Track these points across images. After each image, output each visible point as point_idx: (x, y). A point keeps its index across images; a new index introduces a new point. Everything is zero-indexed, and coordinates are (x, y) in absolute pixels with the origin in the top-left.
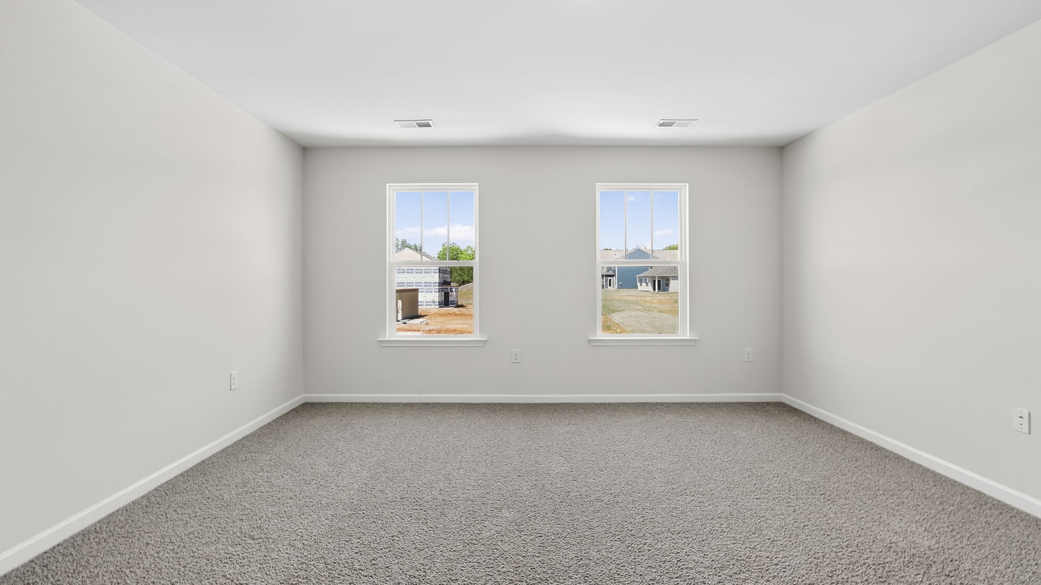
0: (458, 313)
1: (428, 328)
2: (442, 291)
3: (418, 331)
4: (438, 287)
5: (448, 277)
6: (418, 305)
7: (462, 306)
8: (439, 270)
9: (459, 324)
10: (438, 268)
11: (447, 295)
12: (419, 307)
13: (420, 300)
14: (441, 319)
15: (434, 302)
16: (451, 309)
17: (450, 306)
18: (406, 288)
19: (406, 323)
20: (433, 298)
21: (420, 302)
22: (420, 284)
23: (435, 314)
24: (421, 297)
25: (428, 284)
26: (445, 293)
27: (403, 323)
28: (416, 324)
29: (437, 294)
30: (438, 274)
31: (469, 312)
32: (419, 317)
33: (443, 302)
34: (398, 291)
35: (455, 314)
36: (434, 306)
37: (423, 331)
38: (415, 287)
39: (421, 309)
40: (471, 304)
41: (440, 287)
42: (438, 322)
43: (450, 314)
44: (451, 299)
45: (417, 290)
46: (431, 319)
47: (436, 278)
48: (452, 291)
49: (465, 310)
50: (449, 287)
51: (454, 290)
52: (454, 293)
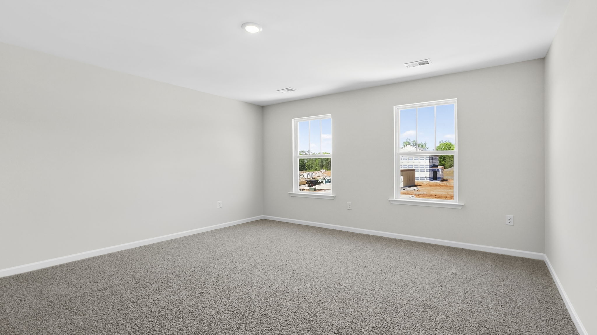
0: (442, 184)
1: (418, 193)
2: (432, 171)
3: (412, 194)
4: (429, 169)
5: (436, 162)
6: (415, 179)
7: (446, 180)
8: (430, 157)
9: (439, 191)
10: (429, 157)
11: (435, 173)
12: (416, 180)
13: (416, 176)
14: (429, 188)
15: (426, 178)
16: (438, 182)
17: (437, 180)
18: (408, 169)
19: (405, 190)
20: (426, 176)
21: (416, 177)
22: (417, 167)
23: (426, 185)
24: (417, 174)
25: (422, 167)
26: (434, 172)
27: (403, 189)
28: (411, 190)
29: (428, 173)
30: (429, 160)
31: (450, 184)
32: (414, 186)
33: (433, 178)
34: (402, 171)
35: (440, 186)
36: (426, 180)
37: (415, 195)
38: (413, 169)
39: (417, 181)
40: (453, 179)
41: (430, 169)
42: (425, 190)
43: (437, 185)
44: (438, 176)
45: (414, 170)
46: (422, 188)
47: (427, 163)
48: (438, 171)
49: (447, 183)
50: (437, 169)
51: (440, 170)
52: (440, 172)
